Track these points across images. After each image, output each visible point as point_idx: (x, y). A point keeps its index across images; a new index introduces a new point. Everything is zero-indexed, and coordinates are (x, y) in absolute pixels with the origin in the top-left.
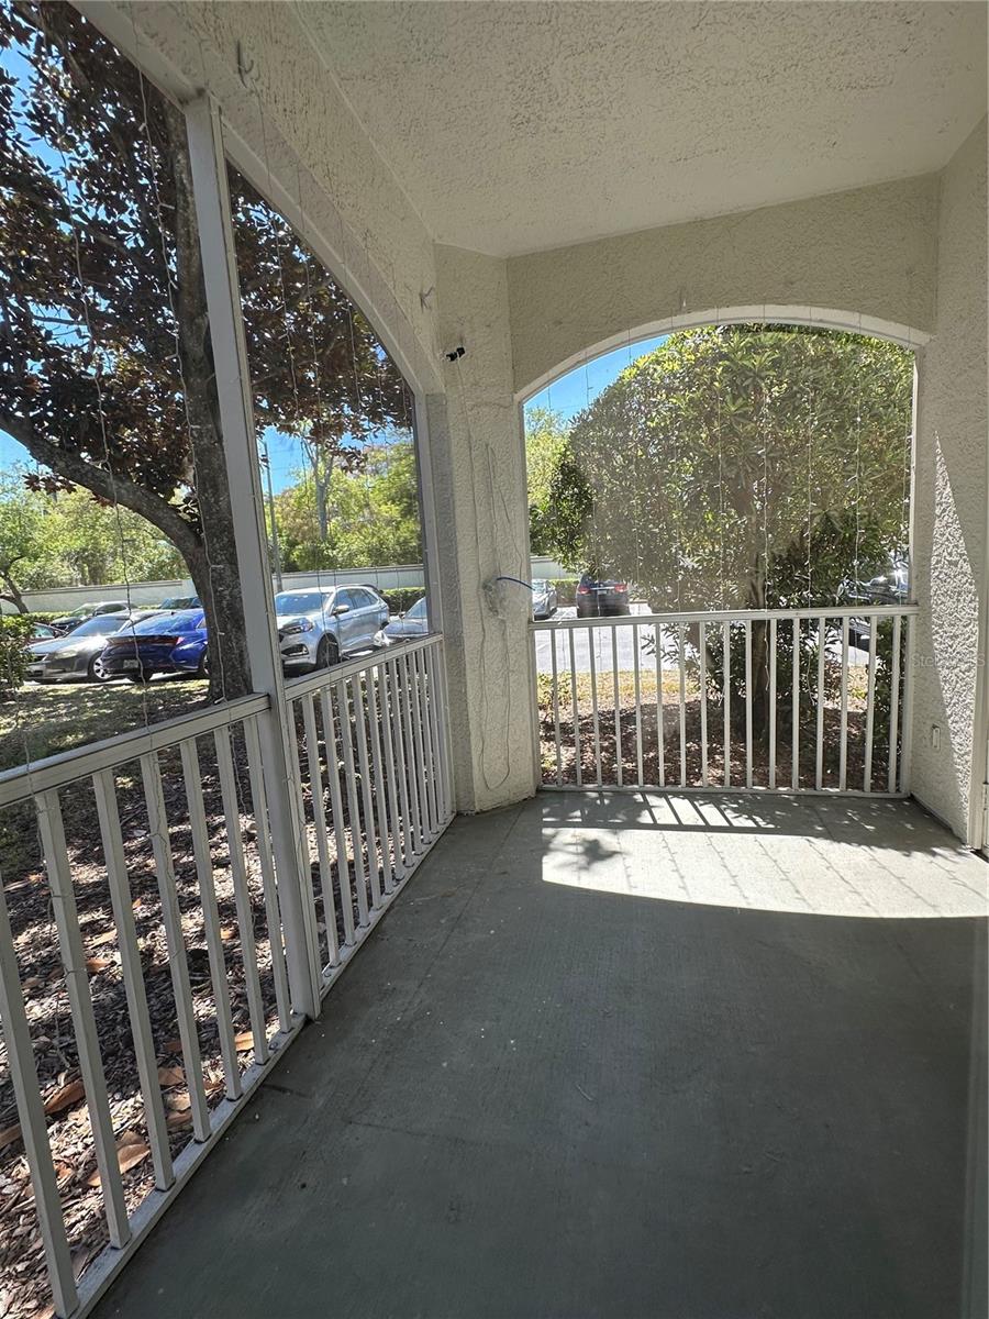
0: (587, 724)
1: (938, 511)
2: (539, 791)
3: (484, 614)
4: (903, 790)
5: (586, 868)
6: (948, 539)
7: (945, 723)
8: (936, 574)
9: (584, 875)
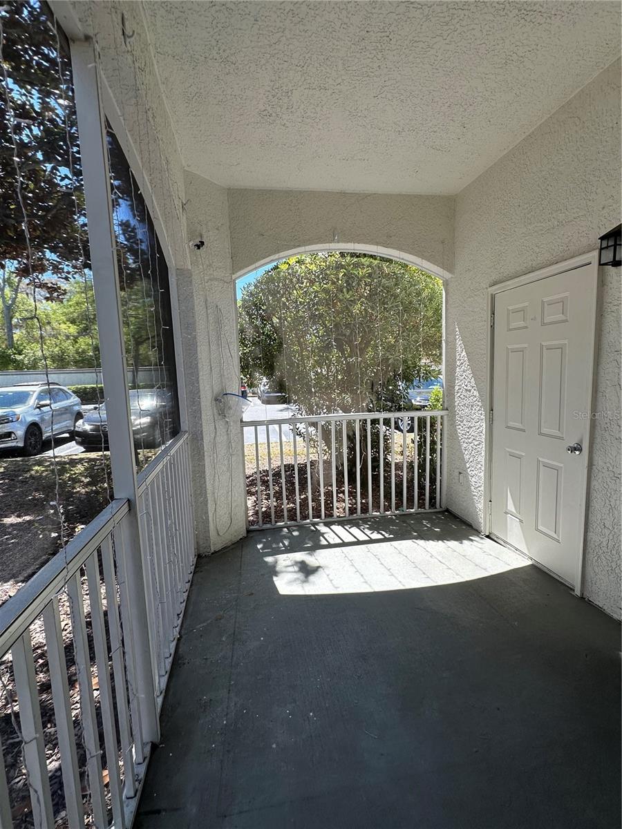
0: (253, 480)
1: (458, 363)
2: (248, 531)
3: (216, 418)
4: (443, 507)
5: (306, 581)
6: (464, 378)
7: (466, 471)
8: (459, 395)
9: (306, 585)
